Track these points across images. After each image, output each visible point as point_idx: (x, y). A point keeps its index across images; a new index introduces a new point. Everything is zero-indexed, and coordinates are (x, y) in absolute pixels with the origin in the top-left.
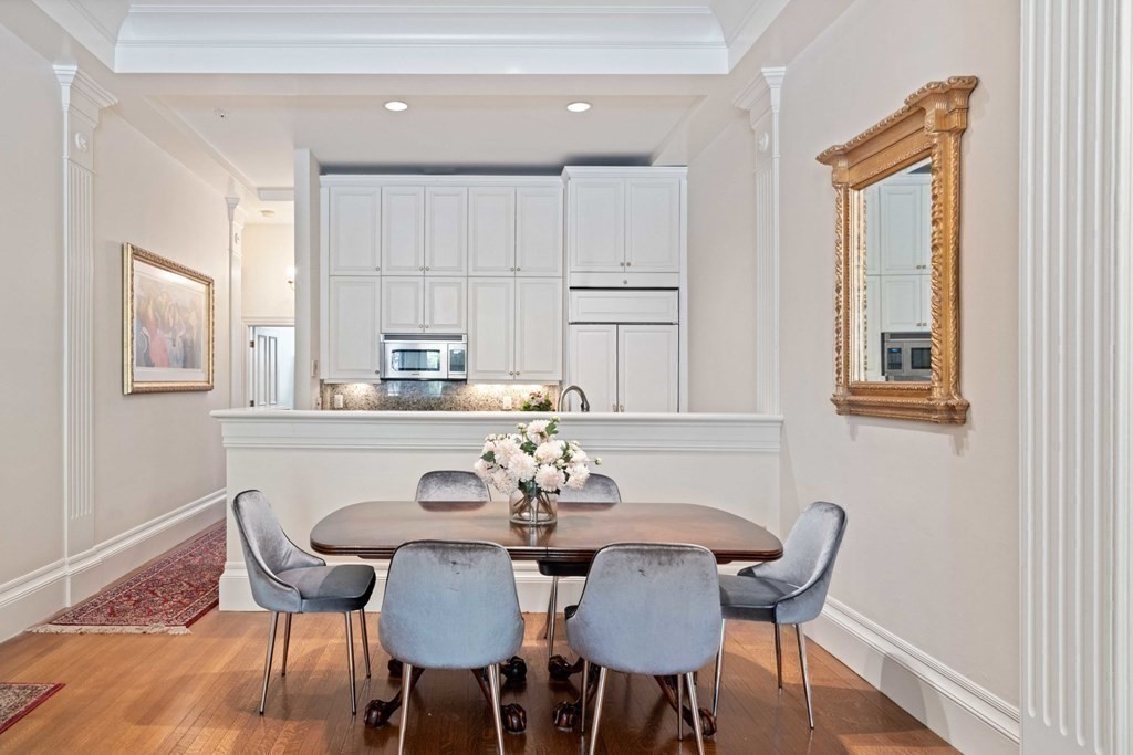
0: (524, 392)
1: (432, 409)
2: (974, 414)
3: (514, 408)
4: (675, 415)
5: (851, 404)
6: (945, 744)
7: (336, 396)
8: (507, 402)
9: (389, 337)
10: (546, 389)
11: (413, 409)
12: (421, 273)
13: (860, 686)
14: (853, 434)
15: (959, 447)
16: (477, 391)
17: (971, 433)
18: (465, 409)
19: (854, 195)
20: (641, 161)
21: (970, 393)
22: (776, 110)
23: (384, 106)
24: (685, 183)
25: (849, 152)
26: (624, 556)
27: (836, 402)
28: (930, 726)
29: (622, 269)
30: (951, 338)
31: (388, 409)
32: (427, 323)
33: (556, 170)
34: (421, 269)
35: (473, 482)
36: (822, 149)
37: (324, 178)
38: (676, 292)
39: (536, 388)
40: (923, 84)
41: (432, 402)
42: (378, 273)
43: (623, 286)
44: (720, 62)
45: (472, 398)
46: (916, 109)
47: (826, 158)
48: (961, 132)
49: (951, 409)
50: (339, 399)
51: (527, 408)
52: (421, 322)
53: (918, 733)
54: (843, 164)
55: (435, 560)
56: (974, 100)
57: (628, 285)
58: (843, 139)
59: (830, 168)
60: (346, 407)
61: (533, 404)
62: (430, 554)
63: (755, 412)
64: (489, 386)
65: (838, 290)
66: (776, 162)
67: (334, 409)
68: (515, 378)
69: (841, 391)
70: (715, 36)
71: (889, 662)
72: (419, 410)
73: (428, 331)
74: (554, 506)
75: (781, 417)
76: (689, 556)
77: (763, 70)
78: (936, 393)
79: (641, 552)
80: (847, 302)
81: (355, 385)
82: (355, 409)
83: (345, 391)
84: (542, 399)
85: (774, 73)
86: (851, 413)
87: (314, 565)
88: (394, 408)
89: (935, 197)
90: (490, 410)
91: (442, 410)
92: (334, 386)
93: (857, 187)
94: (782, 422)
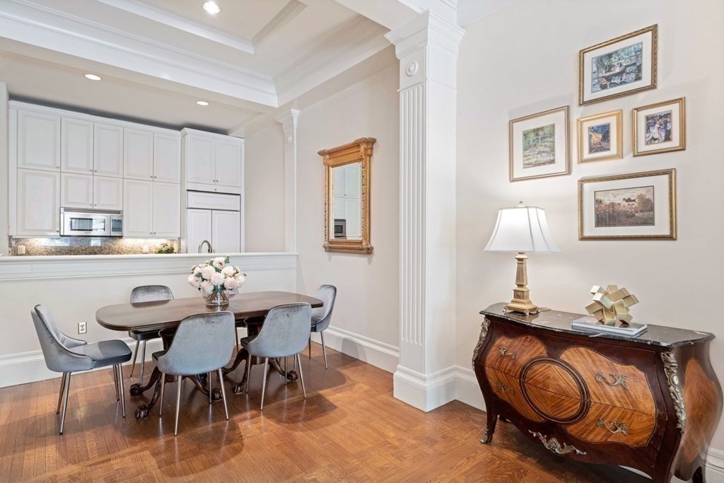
0: (158, 243)
1: (95, 254)
2: (375, 251)
3: (151, 252)
4: (239, 254)
5: (330, 248)
6: (366, 363)
7: (20, 247)
8: (146, 249)
9: (67, 210)
10: (169, 242)
11: (82, 254)
12: (91, 173)
13: (334, 352)
14: (330, 259)
15: (370, 262)
16: (126, 242)
17: (374, 257)
18: (119, 253)
19: (331, 169)
20: (223, 132)
21: (373, 243)
22: (295, 127)
23: (84, 75)
24: (243, 146)
25: (331, 153)
26: (281, 310)
27: (325, 247)
28: (360, 359)
29: (213, 183)
30: (368, 225)
31: (63, 254)
32: (95, 203)
33: (179, 128)
34: (91, 171)
35: (164, 290)
36: (321, 149)
37: (13, 103)
38: (239, 197)
39: (164, 241)
40: (361, 137)
41: (96, 250)
42: (59, 170)
43: (214, 191)
44: (274, 102)
45: (123, 247)
46: (357, 145)
47: (322, 153)
48: (370, 156)
49: (368, 249)
50: (22, 249)
51: (160, 252)
52: (91, 202)
53: (357, 362)
54: (327, 157)
55: (204, 322)
56: (375, 146)
57: (217, 191)
58: (329, 147)
59: (322, 157)
60: (28, 253)
61: (164, 249)
62: (202, 320)
63: (284, 251)
64: (135, 240)
65: (325, 204)
66: (295, 148)
67: (17, 255)
68: (153, 235)
69: (327, 243)
70: (273, 90)
71: (346, 341)
72: (86, 254)
73: (95, 208)
74: (227, 296)
75: (297, 253)
76: (304, 307)
77: (292, 110)
78: (364, 244)
79: (288, 307)
80: (329, 209)
81: (36, 239)
82: (36, 255)
83: (27, 243)
84: (169, 246)
85: (296, 112)
86: (330, 251)
87: (82, 345)
88: (67, 254)
89: (363, 176)
90: (135, 253)
91: (103, 254)
92: (17, 240)
93: (333, 166)
94: (298, 255)
